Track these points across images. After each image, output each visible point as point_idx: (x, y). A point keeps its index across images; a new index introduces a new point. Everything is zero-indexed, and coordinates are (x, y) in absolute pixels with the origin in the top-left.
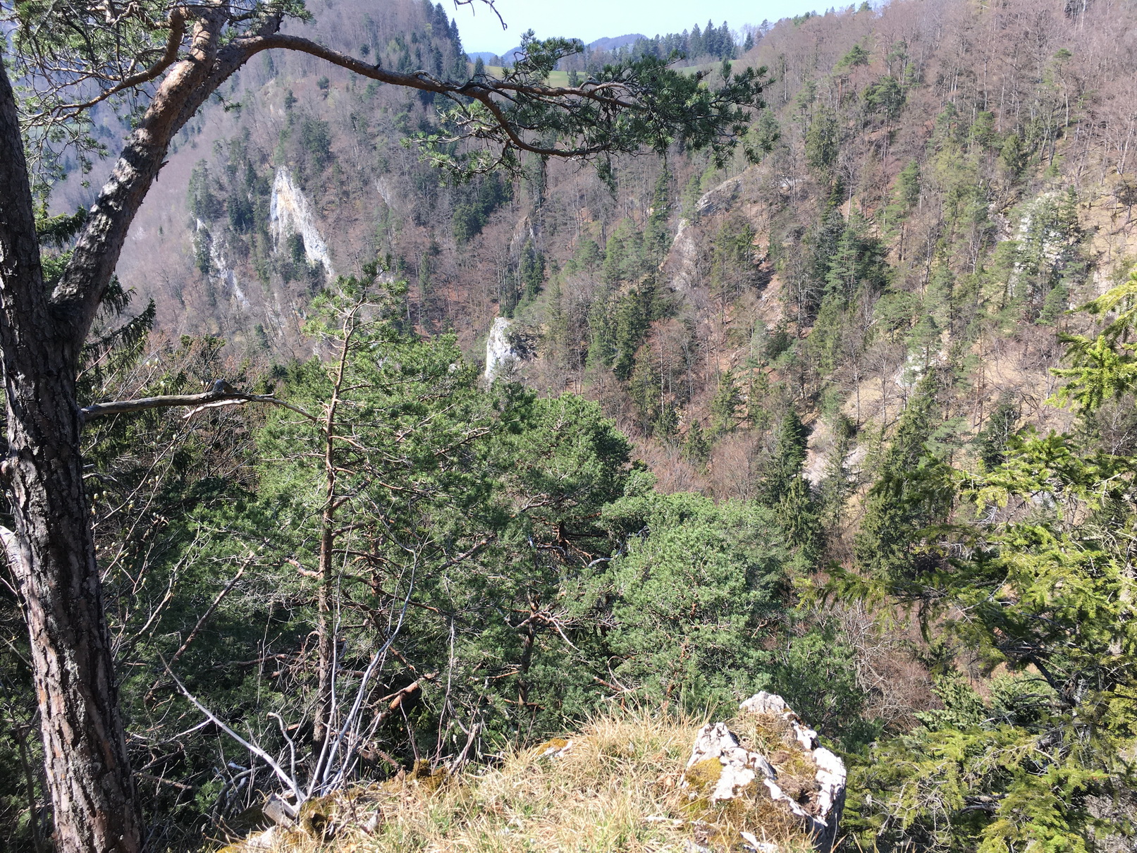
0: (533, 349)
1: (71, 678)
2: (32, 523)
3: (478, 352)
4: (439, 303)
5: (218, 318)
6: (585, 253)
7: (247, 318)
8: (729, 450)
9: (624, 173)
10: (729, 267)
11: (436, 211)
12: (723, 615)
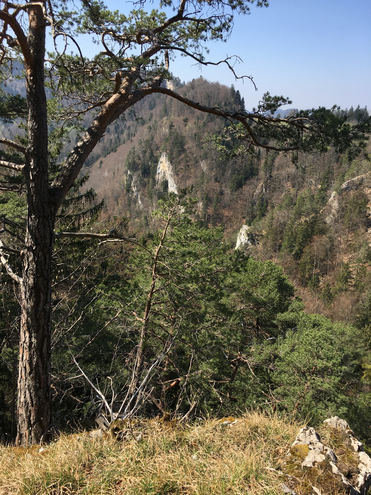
0: (258, 240)
1: (33, 345)
2: (28, 278)
3: (234, 239)
4: (220, 216)
5: (130, 211)
6: (286, 201)
7: (141, 212)
8: (343, 299)
9: (309, 168)
10: (354, 216)
11: (224, 177)
12: (327, 375)
